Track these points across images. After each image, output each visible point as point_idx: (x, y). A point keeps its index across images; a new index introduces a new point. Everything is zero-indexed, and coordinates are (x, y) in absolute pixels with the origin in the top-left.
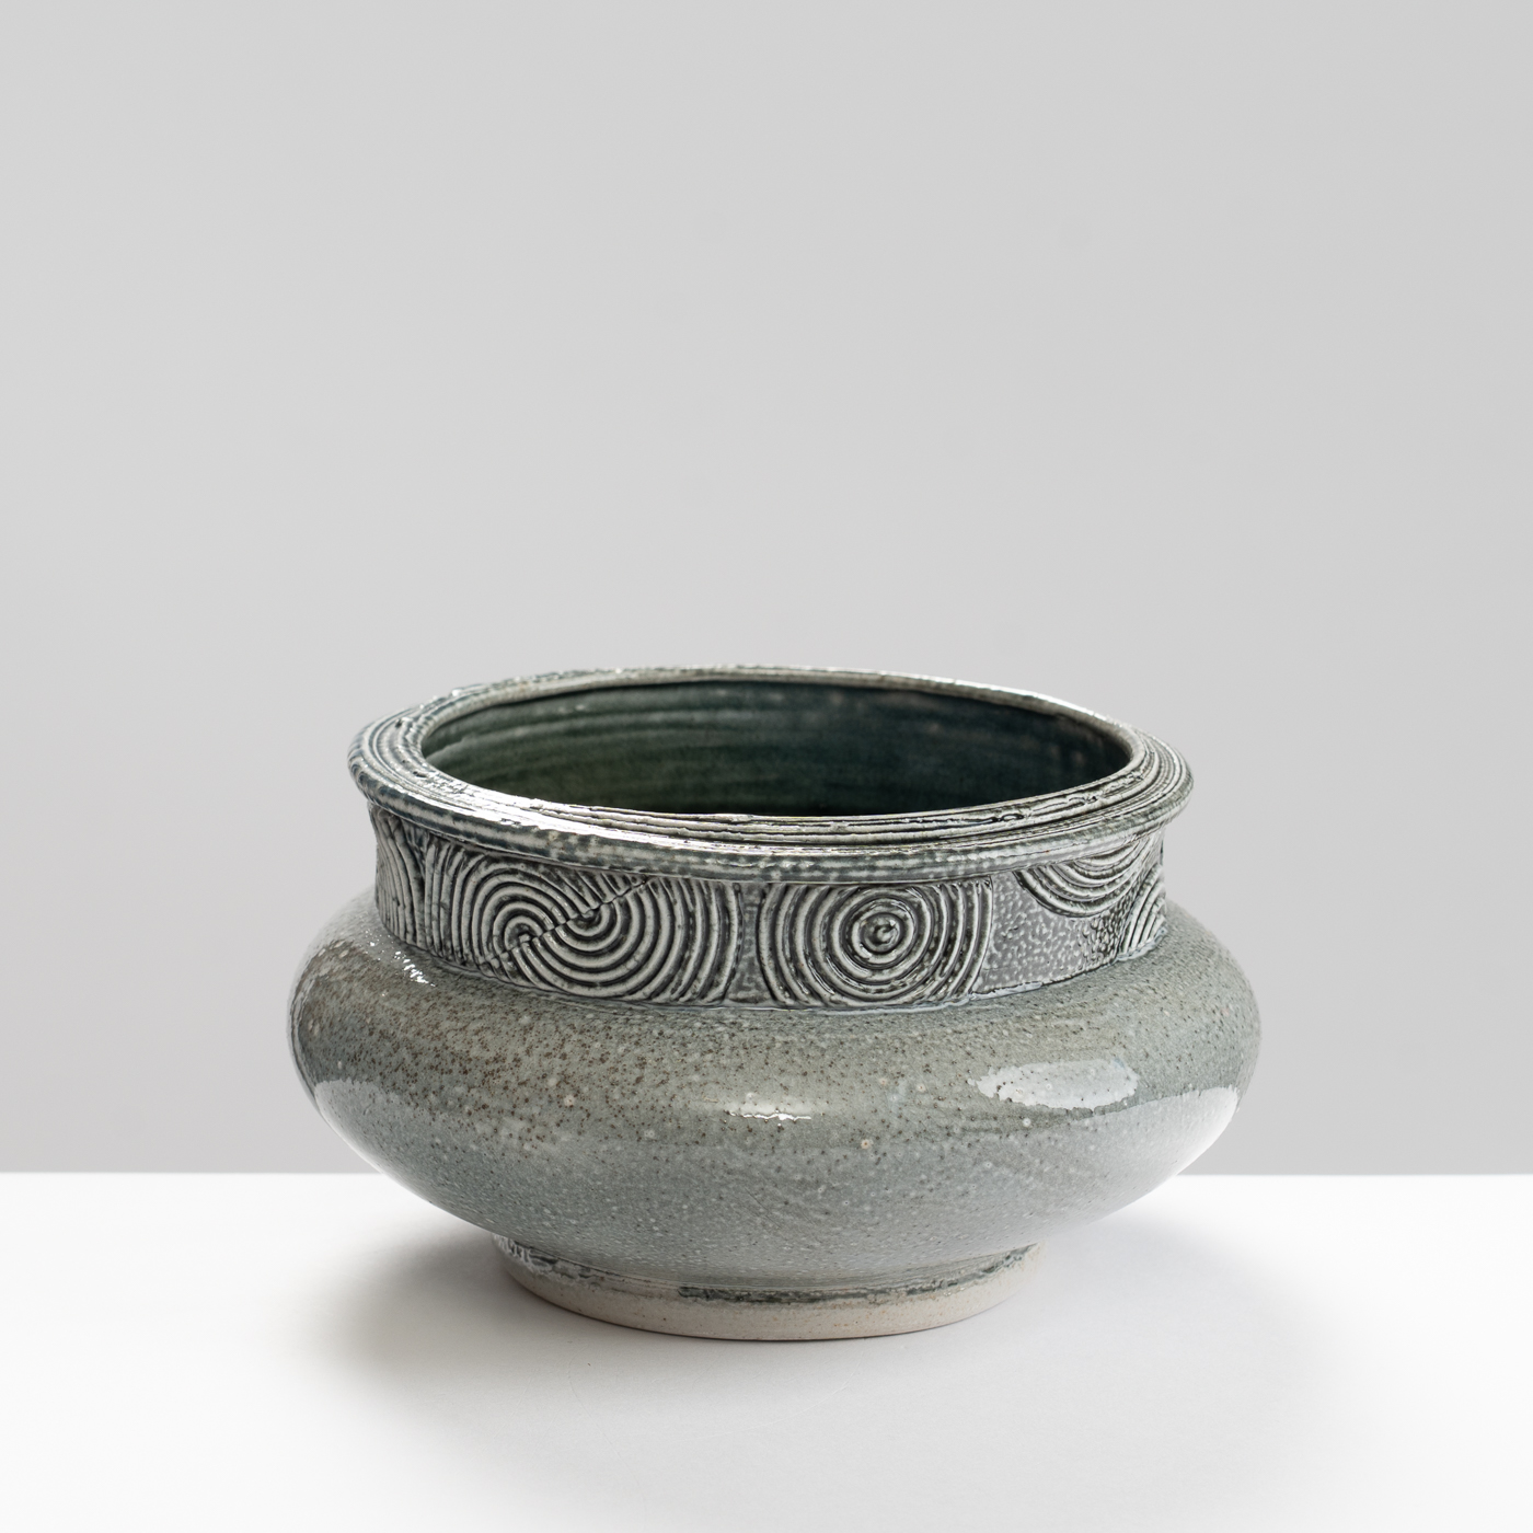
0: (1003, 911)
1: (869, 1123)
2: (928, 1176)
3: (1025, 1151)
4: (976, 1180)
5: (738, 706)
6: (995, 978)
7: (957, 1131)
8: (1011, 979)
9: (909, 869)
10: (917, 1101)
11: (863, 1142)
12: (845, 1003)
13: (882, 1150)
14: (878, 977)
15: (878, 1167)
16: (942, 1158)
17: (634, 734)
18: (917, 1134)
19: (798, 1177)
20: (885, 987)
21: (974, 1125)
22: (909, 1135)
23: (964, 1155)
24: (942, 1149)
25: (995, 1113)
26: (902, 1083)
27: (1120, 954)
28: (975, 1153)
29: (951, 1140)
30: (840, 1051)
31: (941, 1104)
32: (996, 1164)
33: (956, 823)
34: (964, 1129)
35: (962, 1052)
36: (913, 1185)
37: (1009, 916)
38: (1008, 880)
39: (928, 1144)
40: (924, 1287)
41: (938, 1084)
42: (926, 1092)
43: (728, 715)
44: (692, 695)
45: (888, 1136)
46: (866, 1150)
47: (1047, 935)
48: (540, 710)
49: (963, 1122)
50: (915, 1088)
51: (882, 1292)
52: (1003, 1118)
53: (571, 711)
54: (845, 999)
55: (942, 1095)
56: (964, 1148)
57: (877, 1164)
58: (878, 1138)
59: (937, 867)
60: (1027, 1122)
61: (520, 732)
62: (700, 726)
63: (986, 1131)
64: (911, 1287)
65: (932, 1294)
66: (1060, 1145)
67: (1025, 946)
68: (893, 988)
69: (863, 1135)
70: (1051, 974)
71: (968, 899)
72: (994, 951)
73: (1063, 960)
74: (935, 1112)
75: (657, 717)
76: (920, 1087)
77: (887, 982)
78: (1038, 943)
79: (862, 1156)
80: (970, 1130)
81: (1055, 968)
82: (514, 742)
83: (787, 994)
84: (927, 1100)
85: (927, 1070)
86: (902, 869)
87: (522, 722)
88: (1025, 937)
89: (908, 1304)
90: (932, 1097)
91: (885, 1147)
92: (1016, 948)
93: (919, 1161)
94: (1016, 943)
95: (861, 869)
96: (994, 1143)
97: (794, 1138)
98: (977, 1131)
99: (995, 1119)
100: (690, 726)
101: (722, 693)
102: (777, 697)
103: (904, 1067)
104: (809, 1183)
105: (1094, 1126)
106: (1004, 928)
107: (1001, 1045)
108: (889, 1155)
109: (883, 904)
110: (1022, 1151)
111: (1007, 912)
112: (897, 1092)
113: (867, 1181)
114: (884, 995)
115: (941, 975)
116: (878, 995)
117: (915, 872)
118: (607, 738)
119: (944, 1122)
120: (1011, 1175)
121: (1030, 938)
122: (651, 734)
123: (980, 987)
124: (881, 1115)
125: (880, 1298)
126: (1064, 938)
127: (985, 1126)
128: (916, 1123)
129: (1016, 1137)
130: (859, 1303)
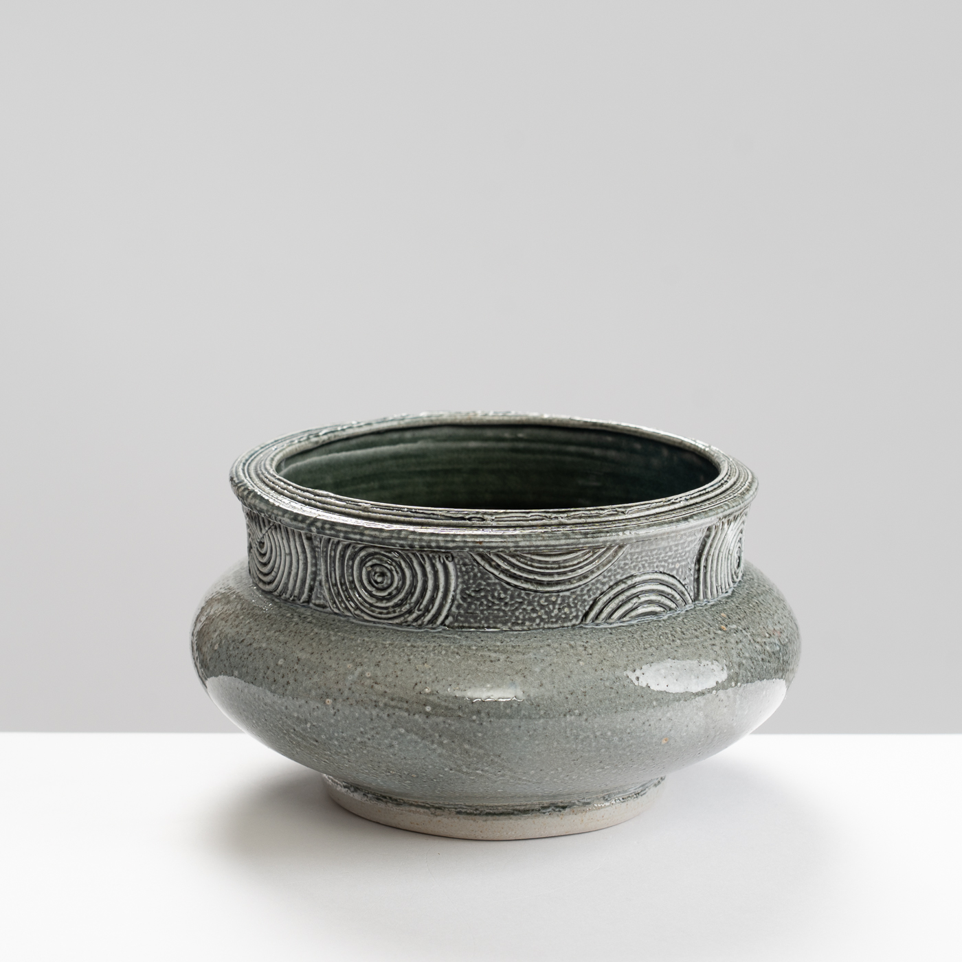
0: (466, 577)
1: (332, 689)
2: (365, 729)
3: (427, 727)
4: (396, 738)
5: (618, 449)
6: (462, 619)
7: (381, 705)
8: (476, 622)
9: (383, 539)
10: (362, 682)
11: (327, 700)
12: (363, 617)
13: (337, 707)
14: (379, 604)
15: (335, 717)
16: (372, 720)
17: (557, 457)
18: (357, 702)
19: (296, 715)
20: (385, 611)
21: (393, 703)
22: (352, 701)
23: (385, 721)
24: (371, 714)
25: (408, 698)
26: (359, 669)
27: (584, 622)
28: (392, 720)
29: (377, 710)
30: (339, 644)
31: (376, 686)
32: (407, 731)
33: (435, 516)
34: (385, 705)
35: (406, 658)
36: (357, 733)
37: (471, 581)
38: (466, 558)
39: (363, 710)
40: (468, 811)
41: (379, 674)
42: (370, 678)
43: (612, 454)
44: (593, 437)
45: (341, 700)
46: (328, 705)
47: (505, 598)
48: (489, 433)
49: (386, 700)
50: (364, 674)
51: (439, 808)
52: (413, 703)
53: (513, 436)
54: (363, 615)
55: (378, 681)
56: (385, 717)
57: (334, 715)
58: (335, 699)
59: (400, 540)
60: (428, 709)
61: (472, 444)
62: (597, 458)
63: (399, 708)
64: (459, 810)
65: (474, 817)
66: (453, 728)
67: (485, 603)
68: (388, 613)
69: (328, 696)
70: (509, 624)
71: (433, 566)
72: (461, 602)
73: (521, 617)
74: (371, 690)
75: (572, 449)
76: (368, 674)
77: (386, 608)
78: (497, 602)
79: (326, 709)
80: (389, 706)
81: (513, 621)
82: (468, 450)
83: (334, 605)
84: (368, 682)
85: (377, 665)
86: (378, 538)
87: (475, 439)
88: (485, 597)
89: (456, 820)
90: (372, 681)
91: (339, 706)
92: (478, 603)
93: (358, 719)
94: (478, 599)
95: (355, 533)
96: (405, 717)
97: (293, 690)
98: (394, 707)
99: (407, 702)
100: (592, 457)
101: (610, 439)
102: (638, 446)
103: (366, 660)
104: (301, 720)
105: (479, 721)
106: (468, 588)
107: (434, 659)
108: (340, 711)
109: (377, 559)
110: (424, 726)
111: (469, 579)
112: (353, 674)
113: (331, 725)
114: (383, 616)
115: (419, 610)
116: (379, 615)
117: (387, 541)
118: (539, 457)
119: (374, 698)
120: (419, 740)
121: (490, 598)
122: (569, 459)
123: (451, 623)
124: (340, 686)
125: (438, 812)
126: (521, 603)
127: (399, 705)
128: (358, 695)
129: (420, 717)
130: (424, 812)
